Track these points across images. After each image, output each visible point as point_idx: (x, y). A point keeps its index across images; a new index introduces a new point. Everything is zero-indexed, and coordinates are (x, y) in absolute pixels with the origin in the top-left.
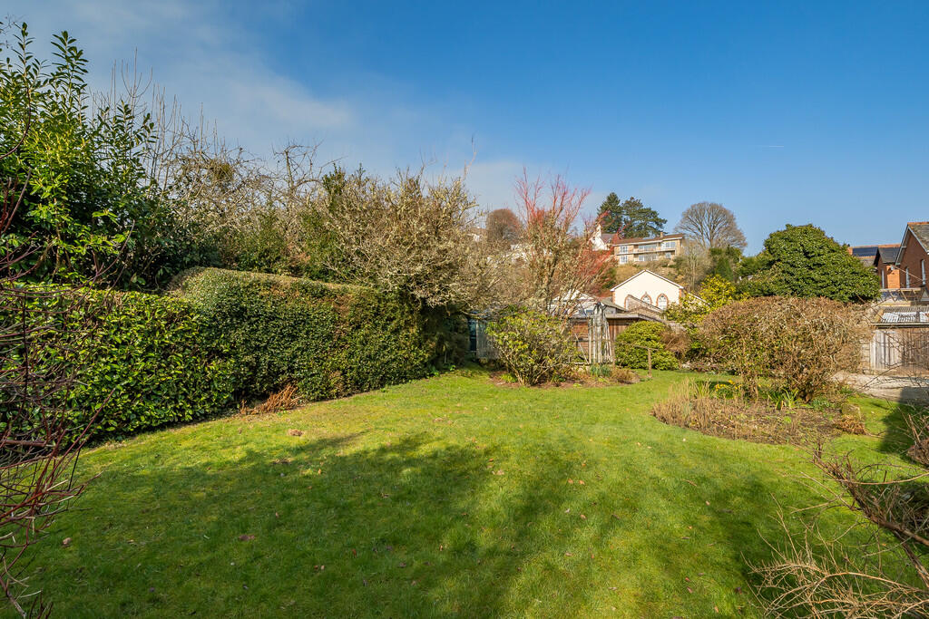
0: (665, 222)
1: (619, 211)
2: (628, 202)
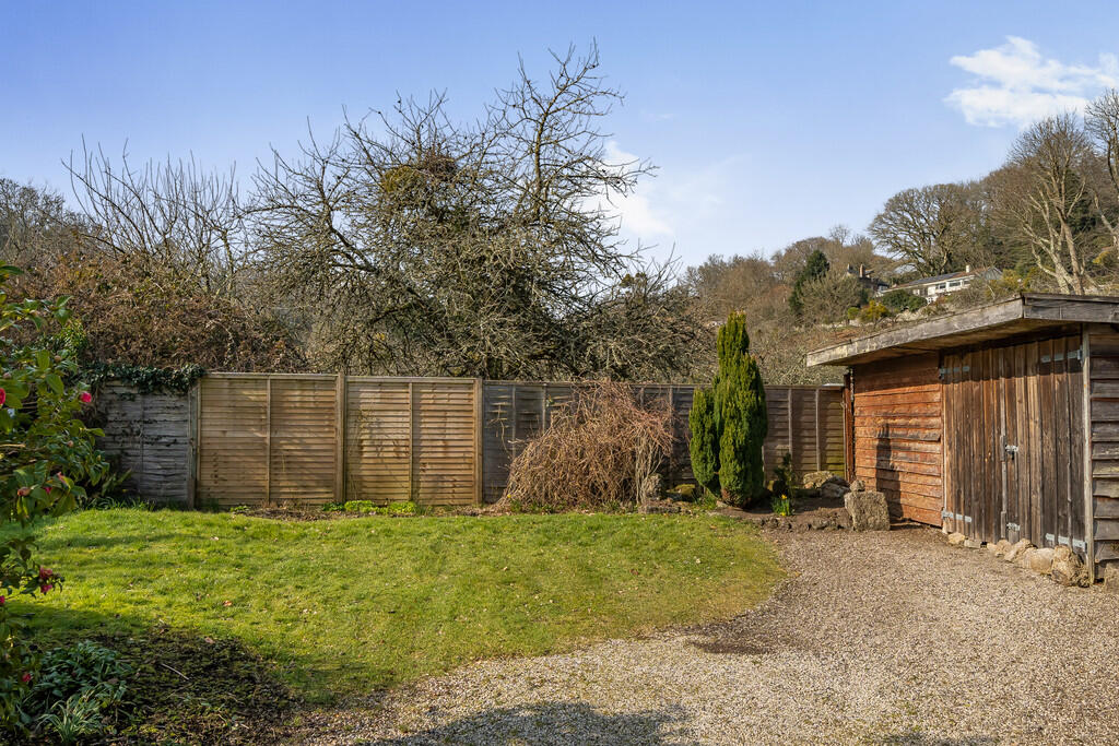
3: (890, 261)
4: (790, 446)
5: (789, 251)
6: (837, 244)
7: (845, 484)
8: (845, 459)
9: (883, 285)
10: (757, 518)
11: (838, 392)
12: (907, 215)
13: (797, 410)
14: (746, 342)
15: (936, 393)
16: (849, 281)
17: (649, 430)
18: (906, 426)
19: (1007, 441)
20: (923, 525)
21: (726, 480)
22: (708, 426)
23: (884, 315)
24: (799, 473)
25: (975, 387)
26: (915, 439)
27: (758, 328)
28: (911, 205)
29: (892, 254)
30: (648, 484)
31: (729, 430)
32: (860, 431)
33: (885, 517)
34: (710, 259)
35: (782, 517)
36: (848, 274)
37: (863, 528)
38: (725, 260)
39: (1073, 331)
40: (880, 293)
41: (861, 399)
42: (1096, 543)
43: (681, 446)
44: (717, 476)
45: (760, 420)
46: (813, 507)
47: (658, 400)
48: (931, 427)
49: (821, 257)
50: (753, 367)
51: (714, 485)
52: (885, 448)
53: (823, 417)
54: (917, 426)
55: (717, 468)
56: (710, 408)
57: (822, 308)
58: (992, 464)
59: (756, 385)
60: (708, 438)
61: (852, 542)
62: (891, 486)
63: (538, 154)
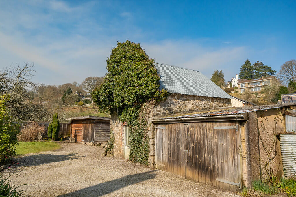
0: (275, 72)
1: (251, 68)
2: (255, 64)
3: (86, 92)
4: (62, 132)
5: (63, 86)
6: (74, 86)
7: (70, 137)
8: (70, 134)
9: (84, 97)
10: (57, 142)
11: (70, 124)
12: (90, 82)
13: (64, 127)
14: (57, 117)
15: (82, 125)
16: (76, 96)
17: (41, 129)
18: (78, 129)
19: (88, 131)
20: (79, 142)
21: (53, 136)
22: (51, 129)
23: (83, 105)
24: (63, 136)
25: (86, 124)
26: (79, 131)
27: (54, 105)
28: (91, 81)
29: (86, 90)
30: (40, 137)
31: (54, 129)
32: (73, 130)
33: (74, 141)
34: (42, 85)
35: (61, 141)
36: (77, 94)
37: (71, 142)
38: (46, 86)
39: (94, 120)
40: (83, 99)
41: (73, 125)
42: (95, 142)
43: (46, 132)
44: (52, 136)
45: (58, 128)
46: (65, 140)
47: (42, 125)
48: (81, 129)
49: (70, 89)
50: (58, 121)
51: (51, 137)
52: (76, 132)
53: (67, 128)
54: (80, 129)
55: (52, 135)
56: (51, 126)
57: (70, 101)
58: (87, 134)
59: (58, 123)
60: (51, 131)
61: (70, 144)
62: (76, 137)
63: (18, 78)
